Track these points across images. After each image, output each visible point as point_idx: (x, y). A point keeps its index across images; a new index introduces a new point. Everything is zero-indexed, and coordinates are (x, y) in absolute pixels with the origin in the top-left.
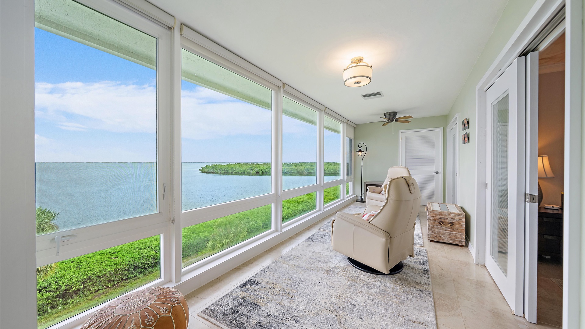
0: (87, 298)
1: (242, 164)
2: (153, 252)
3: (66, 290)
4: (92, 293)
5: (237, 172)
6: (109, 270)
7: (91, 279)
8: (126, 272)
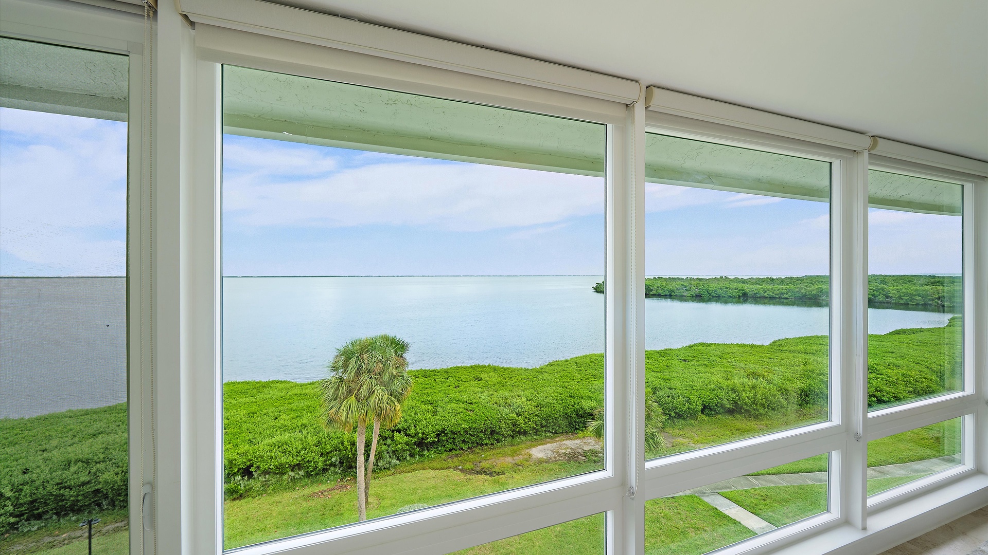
0: (441, 455)
1: (666, 280)
2: (514, 415)
3: (423, 439)
4: (446, 451)
5: (657, 294)
6: (463, 426)
7: (446, 432)
8: (481, 435)
